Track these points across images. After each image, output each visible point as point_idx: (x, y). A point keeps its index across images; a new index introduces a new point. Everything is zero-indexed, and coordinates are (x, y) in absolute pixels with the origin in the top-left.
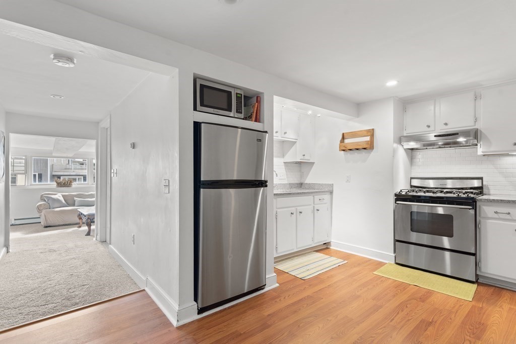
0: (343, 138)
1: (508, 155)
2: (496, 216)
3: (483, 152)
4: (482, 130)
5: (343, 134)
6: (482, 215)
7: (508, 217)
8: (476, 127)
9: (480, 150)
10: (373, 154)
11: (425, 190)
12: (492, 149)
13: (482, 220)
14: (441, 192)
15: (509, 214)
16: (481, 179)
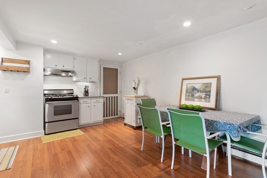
0: (2, 61)
1: (79, 81)
2: (83, 103)
3: (76, 80)
4: (76, 72)
5: (2, 58)
6: (80, 103)
7: (86, 102)
8: (73, 70)
9: (74, 79)
10: (29, 76)
11: (54, 95)
12: (79, 79)
13: (80, 105)
14: (60, 96)
15: (86, 101)
16: (73, 90)
